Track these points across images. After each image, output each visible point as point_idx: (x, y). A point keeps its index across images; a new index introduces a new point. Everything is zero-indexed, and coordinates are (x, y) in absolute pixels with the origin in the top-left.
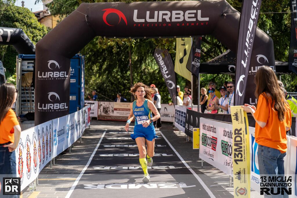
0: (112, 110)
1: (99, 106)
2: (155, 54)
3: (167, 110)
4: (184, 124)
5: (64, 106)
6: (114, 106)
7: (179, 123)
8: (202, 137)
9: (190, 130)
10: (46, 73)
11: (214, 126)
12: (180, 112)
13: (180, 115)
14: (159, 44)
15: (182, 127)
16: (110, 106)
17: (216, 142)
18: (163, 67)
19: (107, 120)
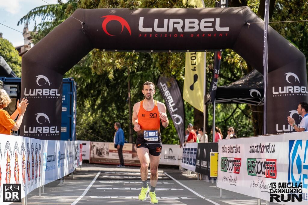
0: (107, 152)
1: (92, 148)
2: (159, 83)
3: (172, 151)
4: (194, 161)
5: (55, 131)
6: (109, 147)
7: (187, 163)
8: (221, 162)
9: (202, 167)
10: (34, 90)
11: (237, 145)
12: (189, 149)
13: (188, 153)
14: (165, 71)
15: (192, 166)
16: (104, 146)
17: (240, 164)
18: (169, 99)
19: (101, 163)
